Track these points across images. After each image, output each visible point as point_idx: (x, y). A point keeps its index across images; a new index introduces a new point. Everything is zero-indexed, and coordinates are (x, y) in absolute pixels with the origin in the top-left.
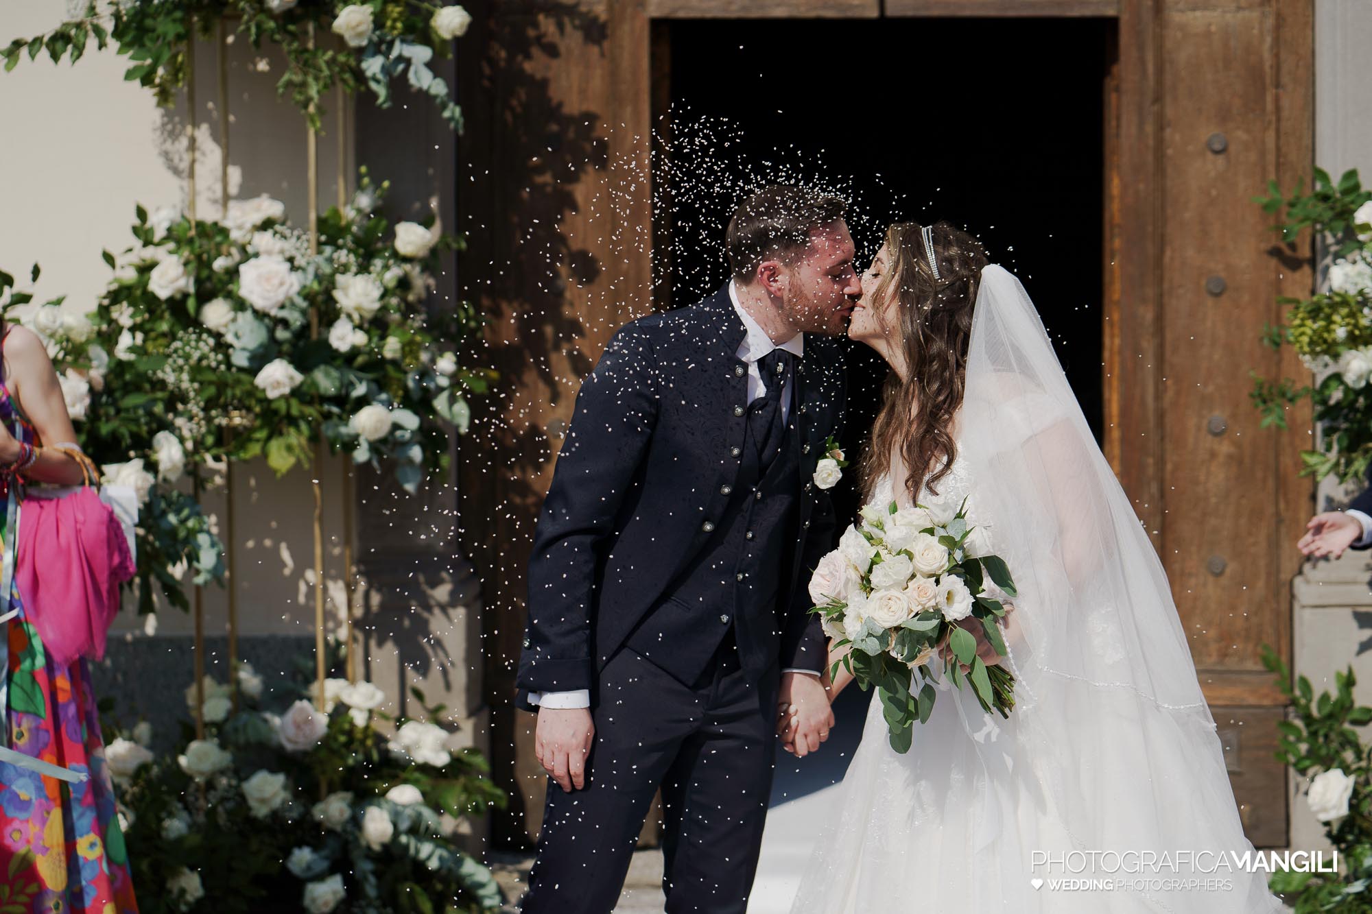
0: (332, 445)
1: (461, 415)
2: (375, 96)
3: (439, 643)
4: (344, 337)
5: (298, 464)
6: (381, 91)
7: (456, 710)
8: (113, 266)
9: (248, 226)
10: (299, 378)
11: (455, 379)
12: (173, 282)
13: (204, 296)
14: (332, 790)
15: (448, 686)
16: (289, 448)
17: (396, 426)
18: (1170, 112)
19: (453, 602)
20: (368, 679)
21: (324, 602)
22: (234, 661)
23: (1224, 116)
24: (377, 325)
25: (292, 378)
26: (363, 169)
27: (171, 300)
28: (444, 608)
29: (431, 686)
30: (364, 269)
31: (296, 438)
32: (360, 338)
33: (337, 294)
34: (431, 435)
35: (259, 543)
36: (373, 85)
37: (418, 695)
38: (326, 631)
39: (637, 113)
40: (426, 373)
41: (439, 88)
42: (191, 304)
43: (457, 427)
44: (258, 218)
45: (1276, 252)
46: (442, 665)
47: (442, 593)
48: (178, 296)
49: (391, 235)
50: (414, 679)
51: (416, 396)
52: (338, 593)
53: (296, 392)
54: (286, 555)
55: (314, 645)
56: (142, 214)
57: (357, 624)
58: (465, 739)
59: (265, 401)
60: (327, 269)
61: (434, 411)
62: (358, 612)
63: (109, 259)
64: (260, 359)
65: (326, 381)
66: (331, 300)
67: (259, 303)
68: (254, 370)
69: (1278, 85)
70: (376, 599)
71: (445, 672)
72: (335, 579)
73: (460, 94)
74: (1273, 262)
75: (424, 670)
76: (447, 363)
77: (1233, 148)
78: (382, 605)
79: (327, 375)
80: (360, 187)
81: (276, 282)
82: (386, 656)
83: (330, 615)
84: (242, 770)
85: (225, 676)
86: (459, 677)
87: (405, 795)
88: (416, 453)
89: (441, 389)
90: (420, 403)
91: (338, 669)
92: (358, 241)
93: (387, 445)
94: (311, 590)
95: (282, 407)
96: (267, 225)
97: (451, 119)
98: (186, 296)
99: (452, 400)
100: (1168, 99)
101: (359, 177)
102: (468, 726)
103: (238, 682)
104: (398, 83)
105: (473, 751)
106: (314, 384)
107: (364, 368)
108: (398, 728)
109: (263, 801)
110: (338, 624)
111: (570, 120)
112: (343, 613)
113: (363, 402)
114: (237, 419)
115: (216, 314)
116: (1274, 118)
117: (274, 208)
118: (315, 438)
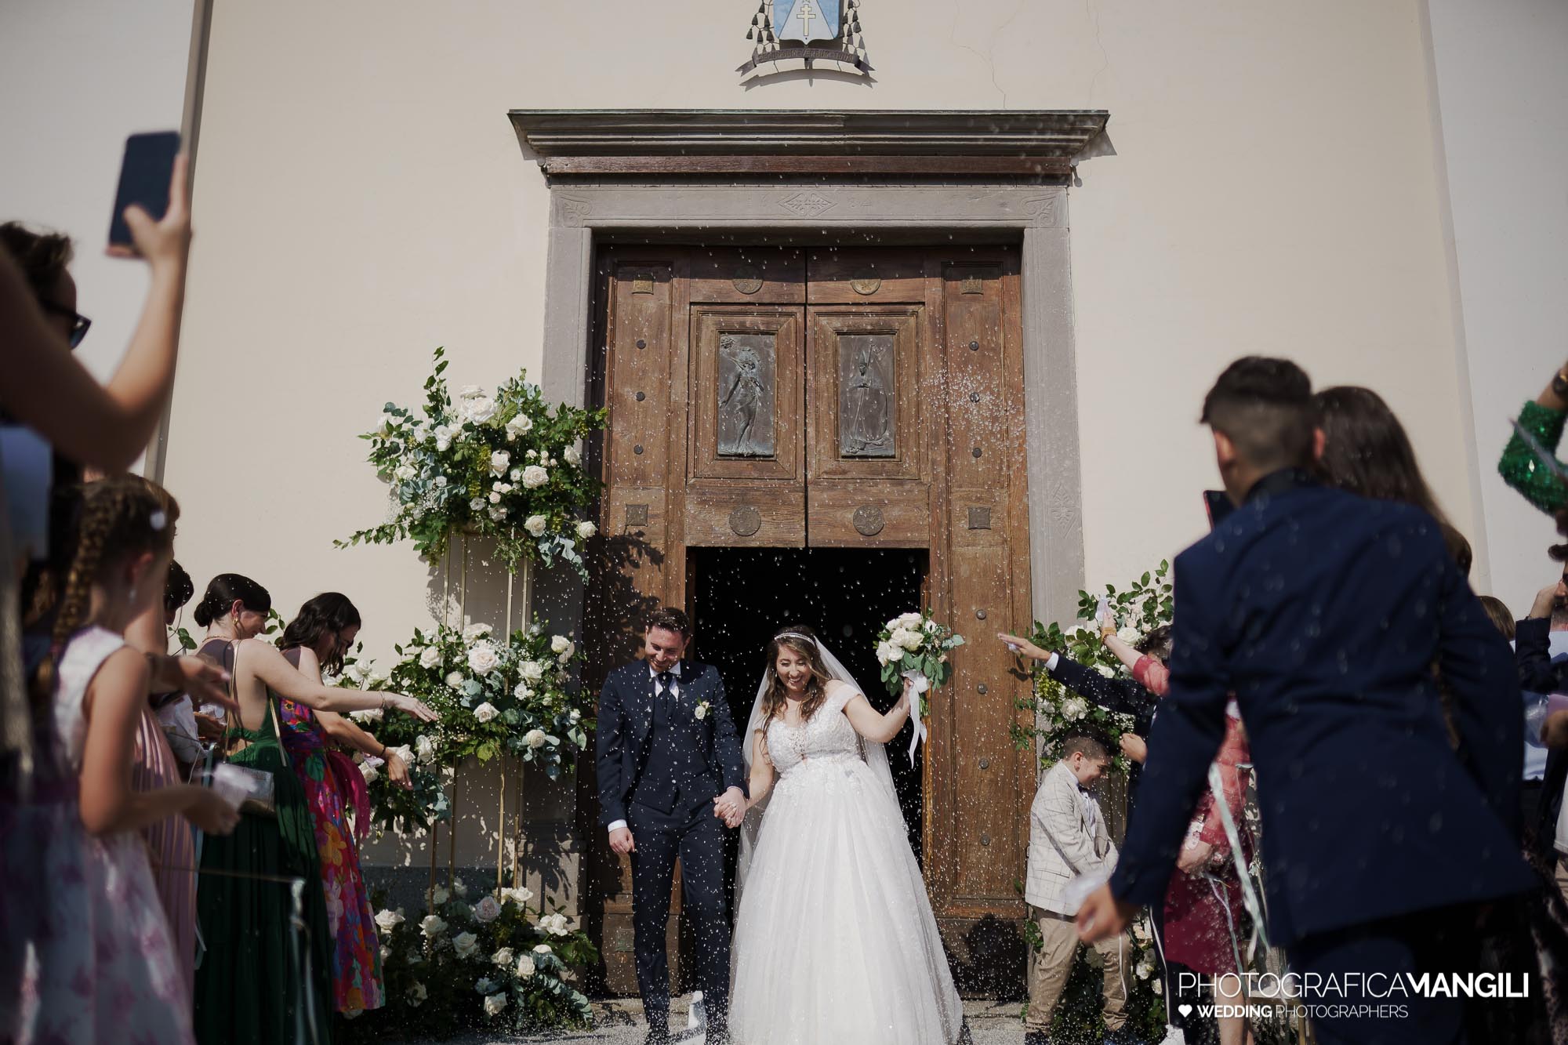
0: (512, 753)
1: (582, 740)
2: (545, 563)
3: (562, 873)
4: (521, 692)
5: (494, 756)
6: (548, 560)
7: (572, 908)
8: (401, 654)
9: (474, 636)
10: (497, 712)
11: (579, 721)
12: (432, 659)
13: (449, 668)
14: (502, 945)
15: (567, 897)
16: (489, 749)
17: (547, 743)
18: (956, 598)
19: (572, 850)
20: (524, 885)
21: (503, 850)
22: (452, 876)
23: (984, 600)
24: (539, 689)
25: (493, 712)
26: (535, 613)
27: (430, 669)
28: (567, 853)
29: (558, 896)
30: (535, 659)
31: (494, 744)
32: (531, 693)
33: (519, 670)
34: (566, 751)
35: (469, 817)
36: (544, 557)
37: (551, 901)
38: (503, 866)
39: (678, 594)
40: (565, 717)
41: (578, 560)
42: (441, 672)
43: (580, 747)
44: (479, 633)
45: (1013, 671)
46: (565, 886)
47: (566, 844)
48: (435, 668)
49: (550, 642)
50: (549, 891)
51: (559, 730)
52: (510, 845)
53: (495, 720)
54: (483, 823)
55: (497, 873)
56: (417, 632)
57: (519, 860)
58: (576, 925)
59: (479, 724)
60: (514, 657)
61: (568, 738)
62: (521, 854)
63: (398, 649)
64: (477, 701)
65: (511, 716)
66: (516, 673)
67: (477, 670)
68: (472, 709)
69: (1012, 585)
70: (530, 847)
71: (566, 890)
72: (509, 837)
73: (587, 564)
74: (1012, 676)
75: (555, 888)
76: (575, 714)
77: (989, 617)
78: (533, 850)
79: (512, 713)
80: (533, 622)
81: (487, 658)
82: (535, 878)
83: (506, 857)
84: (452, 933)
85: (448, 885)
86: (574, 891)
87: (543, 949)
88: (558, 758)
89: (573, 726)
90: (561, 731)
91: (508, 883)
92: (531, 646)
93: (542, 750)
94: (496, 842)
95: (487, 727)
96: (484, 636)
97: (583, 576)
98: (439, 668)
99: (578, 732)
100: (955, 591)
101: (533, 616)
102: (577, 920)
103: (453, 888)
104: (557, 557)
105: (579, 931)
106: (505, 718)
107: (532, 710)
108: (540, 918)
109: (464, 949)
110: (510, 862)
111: (644, 600)
112: (512, 856)
113: (528, 728)
114: (461, 739)
115: (454, 679)
116: (1011, 601)
117: (486, 628)
118: (503, 747)
